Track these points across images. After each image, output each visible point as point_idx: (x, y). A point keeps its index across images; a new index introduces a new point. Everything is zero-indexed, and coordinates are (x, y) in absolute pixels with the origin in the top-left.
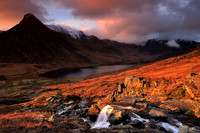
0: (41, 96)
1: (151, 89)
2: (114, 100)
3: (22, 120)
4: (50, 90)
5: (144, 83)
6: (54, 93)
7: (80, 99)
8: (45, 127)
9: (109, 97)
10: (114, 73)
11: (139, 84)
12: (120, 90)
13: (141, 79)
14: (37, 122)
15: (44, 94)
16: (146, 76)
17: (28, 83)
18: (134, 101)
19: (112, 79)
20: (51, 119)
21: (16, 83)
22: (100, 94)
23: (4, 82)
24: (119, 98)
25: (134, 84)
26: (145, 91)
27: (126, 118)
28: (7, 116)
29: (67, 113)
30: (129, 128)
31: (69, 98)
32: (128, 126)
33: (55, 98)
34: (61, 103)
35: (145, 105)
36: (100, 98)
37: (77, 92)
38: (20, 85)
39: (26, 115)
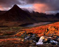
0: (19, 33)
1: (58, 31)
2: (45, 34)
3: (13, 40)
4: (22, 31)
5: (56, 29)
6: (24, 32)
7: (33, 34)
8: (21, 43)
9: (43, 34)
10: (45, 25)
11: (54, 29)
12: (46, 31)
13: (54, 27)
14: (18, 41)
15: (20, 32)
16: (56, 26)
17: (15, 28)
18: (52, 35)
19: (44, 27)
20: (23, 40)
21: (11, 28)
22: (39, 32)
23: (7, 28)
24: (46, 34)
25: (52, 29)
26: (56, 32)
27: (49, 41)
28: (8, 39)
29: (28, 39)
30: (50, 45)
31: (29, 33)
32: (49, 44)
33: (24, 33)
34: (26, 35)
35: (56, 37)
36: (39, 34)
37: (32, 31)
38: (12, 29)
39: (15, 39)
